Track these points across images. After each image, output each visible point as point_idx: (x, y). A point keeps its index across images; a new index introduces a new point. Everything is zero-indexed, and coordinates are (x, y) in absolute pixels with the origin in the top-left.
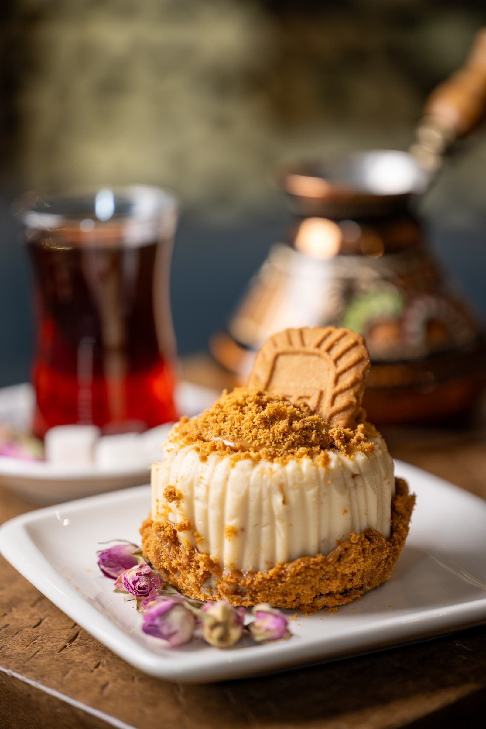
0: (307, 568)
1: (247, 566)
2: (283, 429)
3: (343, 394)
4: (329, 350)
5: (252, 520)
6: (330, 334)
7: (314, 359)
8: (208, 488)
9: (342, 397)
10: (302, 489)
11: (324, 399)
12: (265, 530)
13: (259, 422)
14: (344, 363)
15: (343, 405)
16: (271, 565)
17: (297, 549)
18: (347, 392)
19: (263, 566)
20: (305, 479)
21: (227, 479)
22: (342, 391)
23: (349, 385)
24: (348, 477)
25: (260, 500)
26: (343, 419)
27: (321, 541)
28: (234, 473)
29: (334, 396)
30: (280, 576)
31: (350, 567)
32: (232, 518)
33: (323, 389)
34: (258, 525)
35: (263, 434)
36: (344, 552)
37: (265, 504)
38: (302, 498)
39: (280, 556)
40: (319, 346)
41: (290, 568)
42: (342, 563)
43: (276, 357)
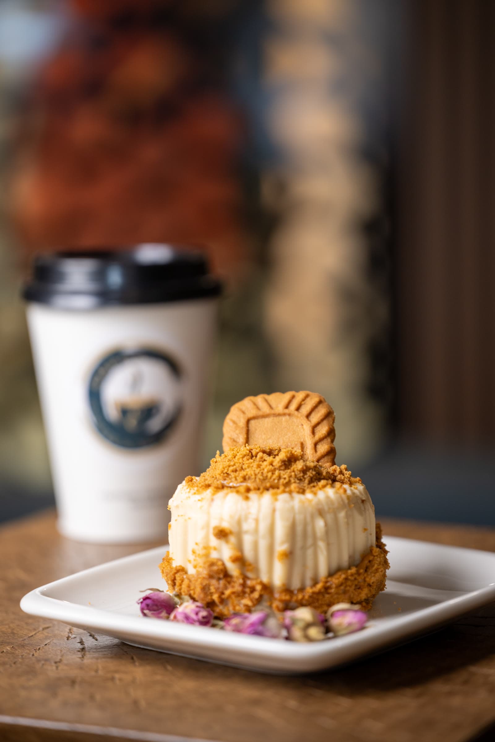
0: (346, 579)
1: (296, 584)
2: (302, 468)
3: (322, 442)
4: (298, 409)
5: (299, 544)
6: (293, 397)
7: (284, 419)
8: (257, 521)
9: (322, 445)
10: (335, 512)
11: (305, 448)
12: (310, 552)
13: (280, 464)
14: (316, 417)
15: (326, 450)
16: (315, 582)
17: (334, 565)
18: (325, 440)
19: (308, 582)
20: (336, 505)
21: (274, 511)
22: (321, 440)
23: (326, 434)
24: (360, 501)
25: (305, 525)
26: (328, 462)
27: (351, 557)
28: (279, 505)
29: (316, 444)
30: (326, 589)
31: (374, 576)
32: (283, 543)
33: (302, 440)
34: (304, 548)
35: (285, 474)
36: (369, 564)
37: (309, 529)
38: (336, 520)
39: (323, 571)
40: (287, 407)
41: (335, 581)
42: (369, 573)
43: (248, 421)
